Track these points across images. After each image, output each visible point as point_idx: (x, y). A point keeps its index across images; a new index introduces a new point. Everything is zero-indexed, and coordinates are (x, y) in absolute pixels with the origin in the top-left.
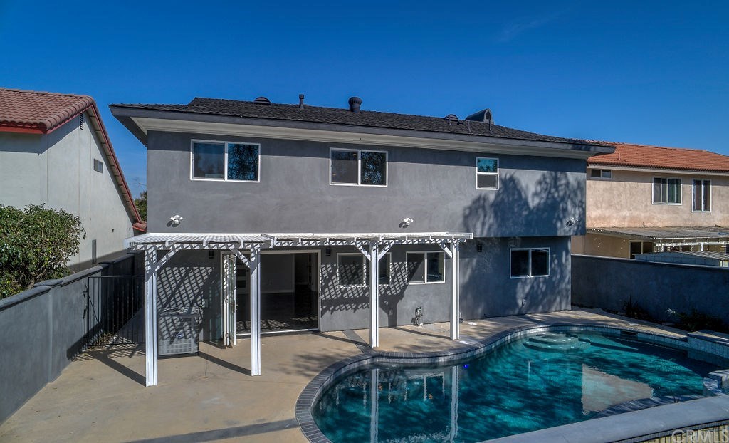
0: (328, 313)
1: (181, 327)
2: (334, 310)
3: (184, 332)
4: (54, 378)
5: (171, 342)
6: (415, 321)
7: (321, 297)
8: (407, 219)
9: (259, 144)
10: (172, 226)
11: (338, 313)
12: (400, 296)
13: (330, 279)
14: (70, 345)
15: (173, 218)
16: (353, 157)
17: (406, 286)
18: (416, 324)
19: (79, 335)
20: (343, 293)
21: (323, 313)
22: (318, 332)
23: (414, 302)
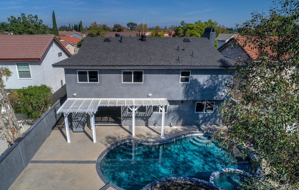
0: (124, 120)
1: (78, 125)
2: (127, 119)
3: (79, 126)
4: (49, 137)
5: (76, 129)
6: (155, 125)
7: (122, 116)
8: (150, 94)
9: (98, 71)
10: (74, 97)
11: (127, 121)
12: (150, 117)
13: (125, 110)
14: (52, 127)
15: (74, 95)
16: (131, 73)
17: (152, 114)
18: (155, 126)
19: (55, 122)
20: (129, 115)
21: (122, 121)
22: (121, 126)
23: (155, 119)
